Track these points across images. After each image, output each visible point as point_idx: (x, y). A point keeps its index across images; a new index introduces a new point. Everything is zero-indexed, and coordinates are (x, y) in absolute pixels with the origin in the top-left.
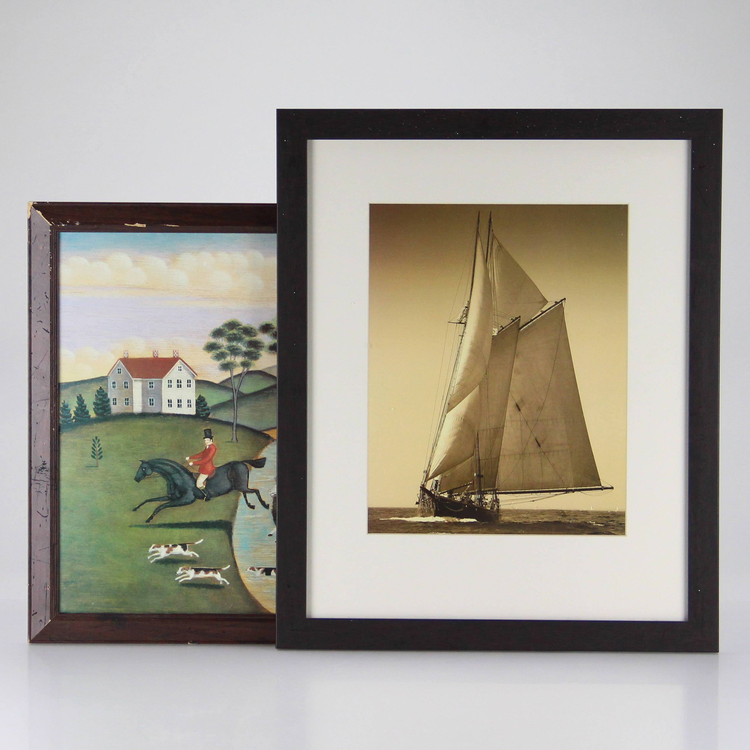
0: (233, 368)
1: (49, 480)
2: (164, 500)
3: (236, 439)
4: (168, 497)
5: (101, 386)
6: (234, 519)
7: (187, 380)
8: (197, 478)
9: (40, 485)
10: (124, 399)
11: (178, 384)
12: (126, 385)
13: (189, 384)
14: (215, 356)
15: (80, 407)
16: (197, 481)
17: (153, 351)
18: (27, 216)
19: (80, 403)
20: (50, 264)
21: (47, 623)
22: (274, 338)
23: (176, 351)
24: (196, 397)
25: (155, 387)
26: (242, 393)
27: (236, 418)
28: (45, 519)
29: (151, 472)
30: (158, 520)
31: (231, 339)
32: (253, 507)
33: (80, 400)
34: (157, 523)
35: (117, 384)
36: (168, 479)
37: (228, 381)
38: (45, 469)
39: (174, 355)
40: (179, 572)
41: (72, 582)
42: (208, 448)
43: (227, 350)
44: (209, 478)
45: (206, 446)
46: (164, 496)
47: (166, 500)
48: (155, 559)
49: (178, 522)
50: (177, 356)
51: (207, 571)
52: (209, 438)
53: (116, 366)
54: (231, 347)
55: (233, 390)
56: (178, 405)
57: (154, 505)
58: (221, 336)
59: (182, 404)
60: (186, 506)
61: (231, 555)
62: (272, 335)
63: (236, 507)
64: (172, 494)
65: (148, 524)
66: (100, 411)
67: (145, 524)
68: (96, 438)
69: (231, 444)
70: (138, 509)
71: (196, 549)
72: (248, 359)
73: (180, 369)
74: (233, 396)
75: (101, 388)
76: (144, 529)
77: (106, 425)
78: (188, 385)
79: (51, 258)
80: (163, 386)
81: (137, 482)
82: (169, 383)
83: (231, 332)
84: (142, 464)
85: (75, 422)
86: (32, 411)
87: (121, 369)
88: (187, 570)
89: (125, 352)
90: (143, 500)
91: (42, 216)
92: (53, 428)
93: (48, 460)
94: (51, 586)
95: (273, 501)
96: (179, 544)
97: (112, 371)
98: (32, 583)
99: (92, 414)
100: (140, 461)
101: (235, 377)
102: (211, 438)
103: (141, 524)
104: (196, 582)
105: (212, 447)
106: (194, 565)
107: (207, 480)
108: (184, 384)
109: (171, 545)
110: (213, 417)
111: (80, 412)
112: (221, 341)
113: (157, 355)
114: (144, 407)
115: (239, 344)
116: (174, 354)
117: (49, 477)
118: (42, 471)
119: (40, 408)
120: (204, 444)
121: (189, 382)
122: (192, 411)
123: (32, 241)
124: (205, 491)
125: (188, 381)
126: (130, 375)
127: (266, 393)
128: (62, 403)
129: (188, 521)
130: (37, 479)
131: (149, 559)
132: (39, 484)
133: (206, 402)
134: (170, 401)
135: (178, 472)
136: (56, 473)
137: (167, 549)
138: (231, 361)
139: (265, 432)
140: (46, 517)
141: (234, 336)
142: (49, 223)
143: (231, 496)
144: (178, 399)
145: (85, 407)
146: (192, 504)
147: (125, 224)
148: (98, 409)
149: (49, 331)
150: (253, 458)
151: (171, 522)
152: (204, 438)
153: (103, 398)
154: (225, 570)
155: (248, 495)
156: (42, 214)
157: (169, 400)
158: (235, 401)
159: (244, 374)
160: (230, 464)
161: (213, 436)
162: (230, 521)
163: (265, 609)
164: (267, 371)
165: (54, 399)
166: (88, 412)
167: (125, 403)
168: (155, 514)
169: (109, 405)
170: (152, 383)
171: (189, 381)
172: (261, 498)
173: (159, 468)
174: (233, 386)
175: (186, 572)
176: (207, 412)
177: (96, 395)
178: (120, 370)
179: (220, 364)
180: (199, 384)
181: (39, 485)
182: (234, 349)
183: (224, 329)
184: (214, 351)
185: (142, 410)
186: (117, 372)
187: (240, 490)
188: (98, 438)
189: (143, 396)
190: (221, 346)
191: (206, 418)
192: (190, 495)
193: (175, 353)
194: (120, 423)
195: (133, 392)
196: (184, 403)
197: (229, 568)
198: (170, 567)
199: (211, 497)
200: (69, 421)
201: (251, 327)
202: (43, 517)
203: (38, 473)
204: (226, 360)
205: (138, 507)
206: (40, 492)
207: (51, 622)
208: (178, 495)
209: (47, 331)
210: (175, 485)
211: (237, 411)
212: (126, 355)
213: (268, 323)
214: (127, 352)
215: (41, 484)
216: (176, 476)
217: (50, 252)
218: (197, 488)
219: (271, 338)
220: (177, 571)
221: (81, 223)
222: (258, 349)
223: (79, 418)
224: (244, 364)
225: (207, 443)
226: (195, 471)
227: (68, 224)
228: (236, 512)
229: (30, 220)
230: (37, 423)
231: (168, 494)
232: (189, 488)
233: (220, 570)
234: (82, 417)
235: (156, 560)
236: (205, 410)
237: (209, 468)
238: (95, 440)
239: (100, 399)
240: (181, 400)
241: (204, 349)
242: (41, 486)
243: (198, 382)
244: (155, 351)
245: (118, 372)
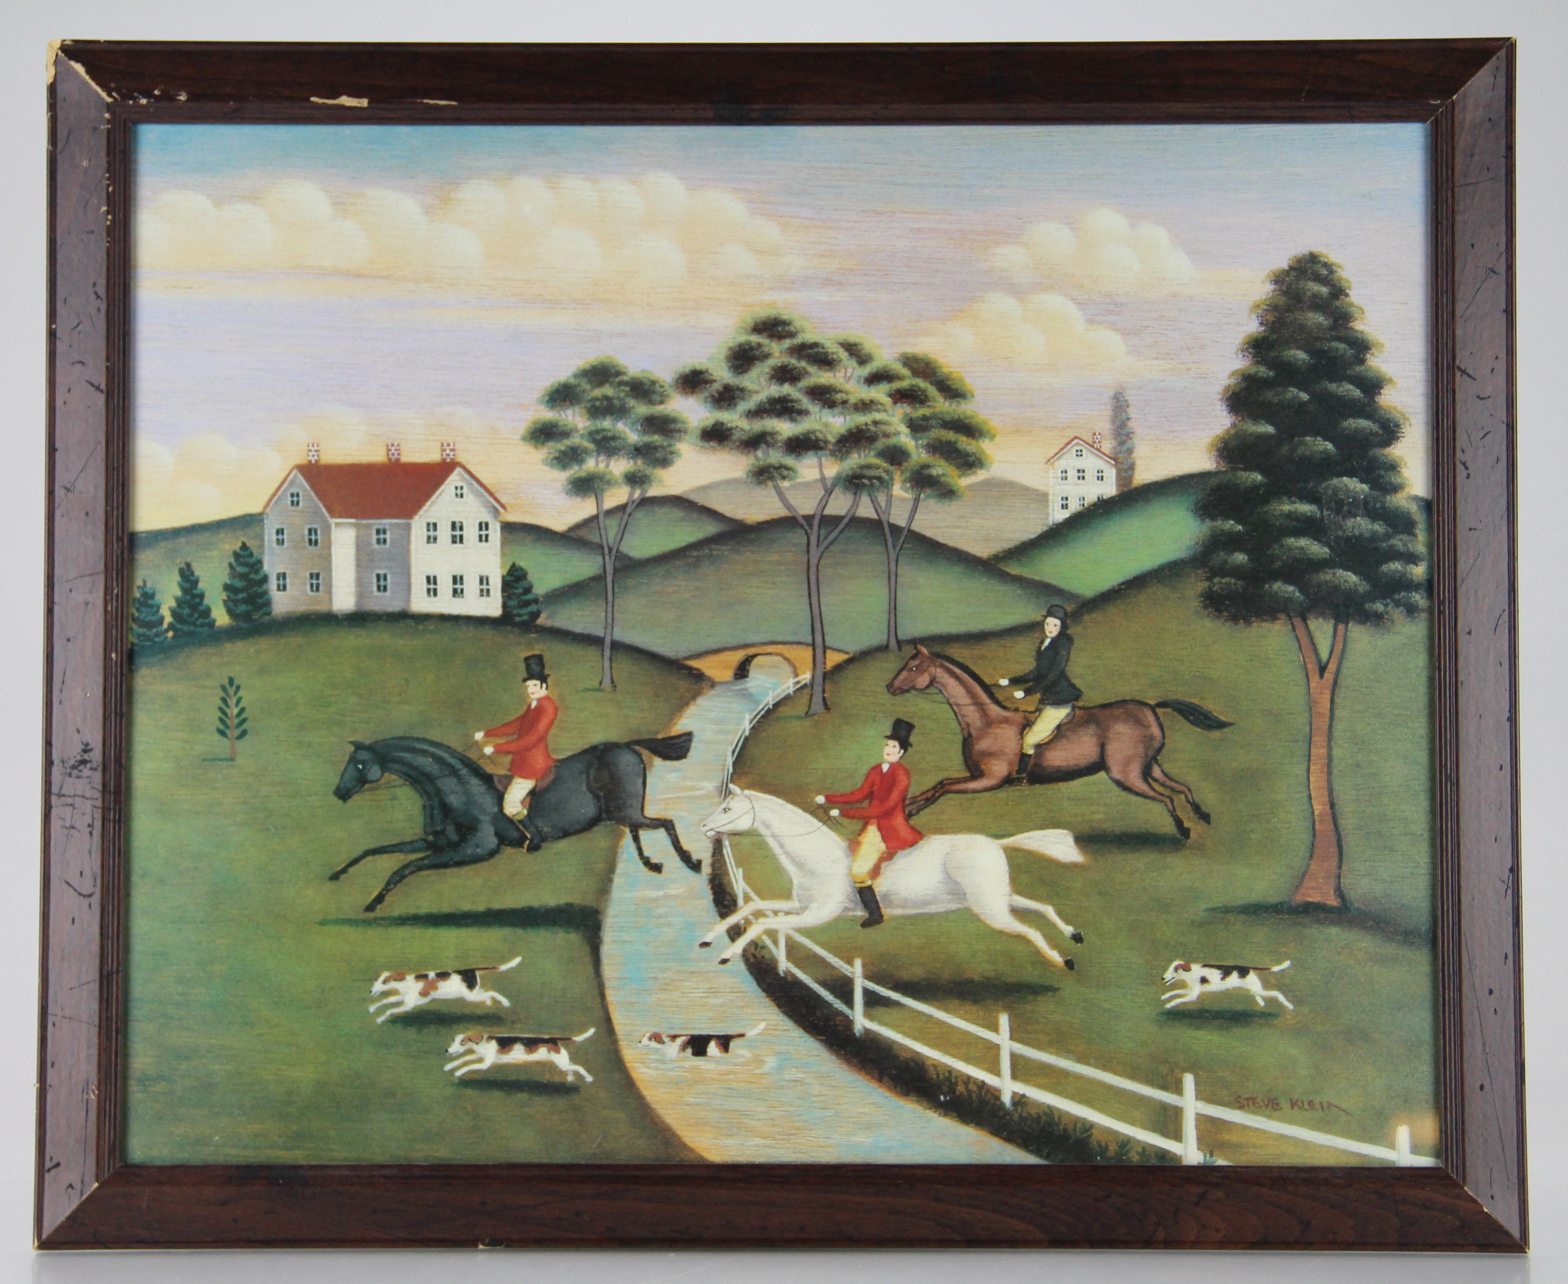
0: (603, 490)
1: (98, 795)
2: (414, 851)
3: (612, 682)
4: (425, 840)
5: (245, 540)
6: (606, 901)
7: (477, 524)
8: (506, 788)
9: (74, 808)
10: (308, 576)
11: (454, 533)
12: (313, 537)
13: (484, 533)
14: (555, 458)
15: (188, 598)
16: (506, 796)
17: (387, 446)
18: (47, 76)
19: (188, 586)
20: (108, 206)
21: (89, 1193)
22: (714, 407)
23: (449, 445)
24: (502, 568)
25: (392, 542)
26: (627, 557)
27: (610, 623)
28: (86, 901)
29: (380, 773)
30: (395, 905)
31: (597, 411)
32: (657, 868)
33: (188, 578)
34: (396, 913)
35: (289, 534)
36: (424, 793)
37: (591, 525)
38: (89, 765)
39: (444, 456)
40: (456, 1047)
41: (161, 1078)
42: (536, 707)
43: (587, 440)
44: (537, 790)
45: (529, 700)
46: (416, 837)
47: (419, 850)
48: (389, 1013)
49: (453, 911)
50: (452, 457)
51: (531, 1044)
52: (537, 679)
53: (285, 485)
54: (597, 432)
55: (603, 548)
56: (455, 591)
57: (389, 864)
58: (572, 404)
59: (465, 587)
60: (473, 867)
61: (598, 1000)
62: (709, 400)
63: (611, 869)
64: (436, 834)
65: (371, 915)
66: (243, 608)
67: (362, 916)
68: (231, 681)
69: (598, 695)
70: (343, 877)
71: (500, 983)
72: (644, 463)
73: (459, 492)
74: (604, 564)
75: (244, 547)
76: (360, 930)
77: (257, 647)
78: (481, 536)
79: (110, 189)
80: (413, 538)
81: (340, 802)
82: (428, 530)
83: (598, 392)
84: (355, 752)
85: (174, 637)
86: (56, 609)
87: (301, 494)
88: (477, 1044)
89: (311, 448)
90: (358, 852)
91: (87, 78)
92: (111, 652)
93: (95, 738)
94: (99, 1088)
95: (711, 850)
96: (459, 972)
97: (276, 498)
98: (49, 1082)
99: (221, 617)
100: (352, 743)
101: (609, 513)
102: (543, 679)
103: (352, 915)
104: (500, 1077)
105: (546, 704)
106: (494, 1029)
107: (532, 793)
108: (471, 533)
109: (432, 975)
110: (549, 623)
111: (186, 611)
112: (570, 418)
113: (396, 456)
114: (361, 595)
115: (620, 426)
116: (444, 454)
117: (100, 787)
118: (81, 771)
119: (78, 597)
120: (523, 697)
121: (484, 528)
122: (492, 607)
123: (60, 145)
124: (528, 823)
125: (481, 524)
126: (324, 510)
127: (693, 557)
128: (139, 587)
129: (481, 907)
130: (67, 794)
131: (374, 1013)
132: (71, 805)
133: (530, 582)
134: (431, 580)
135: (454, 772)
136: (118, 776)
137: (420, 985)
138: (596, 470)
139: (694, 664)
140: (90, 896)
141: (605, 403)
142: (104, 95)
143: (599, 836)
144: (455, 574)
145: (202, 596)
146: (492, 861)
147: (312, 99)
148: (236, 602)
149: (103, 386)
150: (657, 733)
151: (435, 911)
152: (525, 680)
153: (250, 573)
154: (582, 1043)
155: (644, 835)
156: (88, 72)
157: (428, 578)
158: (609, 579)
159: (634, 506)
160: (593, 749)
161: (549, 675)
162: (594, 905)
163: (692, 1150)
164: (694, 497)
165: (114, 573)
166: (207, 612)
167: (308, 587)
168: (390, 890)
169: (266, 593)
170: (385, 532)
171: (484, 525)
172: (678, 842)
173: (400, 761)
174: (604, 537)
175: (475, 1047)
176: (533, 608)
177: (231, 565)
178: (298, 495)
179: (567, 480)
180: (510, 533)
181: (71, 808)
182: (605, 438)
183: (579, 385)
184: (551, 444)
185: (358, 603)
186: (289, 503)
187: (622, 821)
188: (236, 682)
189: (358, 566)
190: (571, 430)
191: (529, 626)
192: (487, 837)
193: (445, 450)
194: (295, 640)
195: (330, 555)
196: (471, 586)
197: (591, 1037)
198: (429, 1035)
199: (543, 839)
200: (157, 635)
201: (652, 378)
202: (81, 898)
203: (70, 775)
204: (584, 467)
205: (344, 871)
206: (73, 827)
207: (98, 1189)
208: (454, 837)
209: (98, 388)
210: (446, 810)
211: (613, 606)
212: (313, 456)
213: (698, 367)
214: (316, 448)
215: (76, 805)
216: (448, 785)
217: (108, 171)
218: (505, 815)
219: (705, 407)
220: (449, 1046)
221: (192, 97)
222: (672, 437)
223: (185, 628)
224: (634, 479)
225: (533, 693)
226: (498, 770)
227: (156, 97)
228: (611, 881)
229: (52, 89)
230: (68, 640)
231: (425, 832)
232: (482, 817)
233: (567, 1041)
234: (194, 624)
235: (392, 1015)
236: (527, 604)
237: (539, 760)
238: (228, 686)
239: (243, 576)
240: (461, 578)
241: (524, 439)
242: (75, 811)
243: (509, 528)
244: (393, 445)
245: (292, 502)
